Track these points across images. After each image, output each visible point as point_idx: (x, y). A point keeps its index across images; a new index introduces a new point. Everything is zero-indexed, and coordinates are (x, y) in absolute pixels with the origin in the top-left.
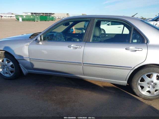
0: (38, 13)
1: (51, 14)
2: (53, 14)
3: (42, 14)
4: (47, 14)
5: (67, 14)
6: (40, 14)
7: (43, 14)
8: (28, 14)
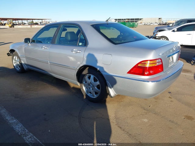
0: (122, 20)
1: (138, 19)
2: (141, 19)
3: (127, 20)
4: (134, 19)
5: (159, 19)
6: (125, 19)
7: (129, 19)
8: (112, 20)
